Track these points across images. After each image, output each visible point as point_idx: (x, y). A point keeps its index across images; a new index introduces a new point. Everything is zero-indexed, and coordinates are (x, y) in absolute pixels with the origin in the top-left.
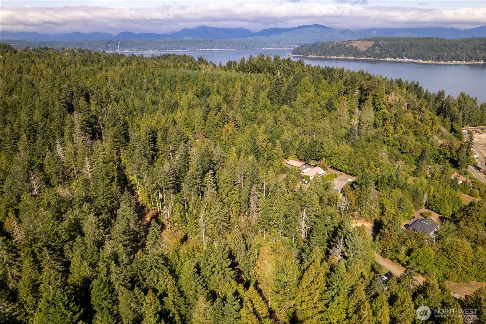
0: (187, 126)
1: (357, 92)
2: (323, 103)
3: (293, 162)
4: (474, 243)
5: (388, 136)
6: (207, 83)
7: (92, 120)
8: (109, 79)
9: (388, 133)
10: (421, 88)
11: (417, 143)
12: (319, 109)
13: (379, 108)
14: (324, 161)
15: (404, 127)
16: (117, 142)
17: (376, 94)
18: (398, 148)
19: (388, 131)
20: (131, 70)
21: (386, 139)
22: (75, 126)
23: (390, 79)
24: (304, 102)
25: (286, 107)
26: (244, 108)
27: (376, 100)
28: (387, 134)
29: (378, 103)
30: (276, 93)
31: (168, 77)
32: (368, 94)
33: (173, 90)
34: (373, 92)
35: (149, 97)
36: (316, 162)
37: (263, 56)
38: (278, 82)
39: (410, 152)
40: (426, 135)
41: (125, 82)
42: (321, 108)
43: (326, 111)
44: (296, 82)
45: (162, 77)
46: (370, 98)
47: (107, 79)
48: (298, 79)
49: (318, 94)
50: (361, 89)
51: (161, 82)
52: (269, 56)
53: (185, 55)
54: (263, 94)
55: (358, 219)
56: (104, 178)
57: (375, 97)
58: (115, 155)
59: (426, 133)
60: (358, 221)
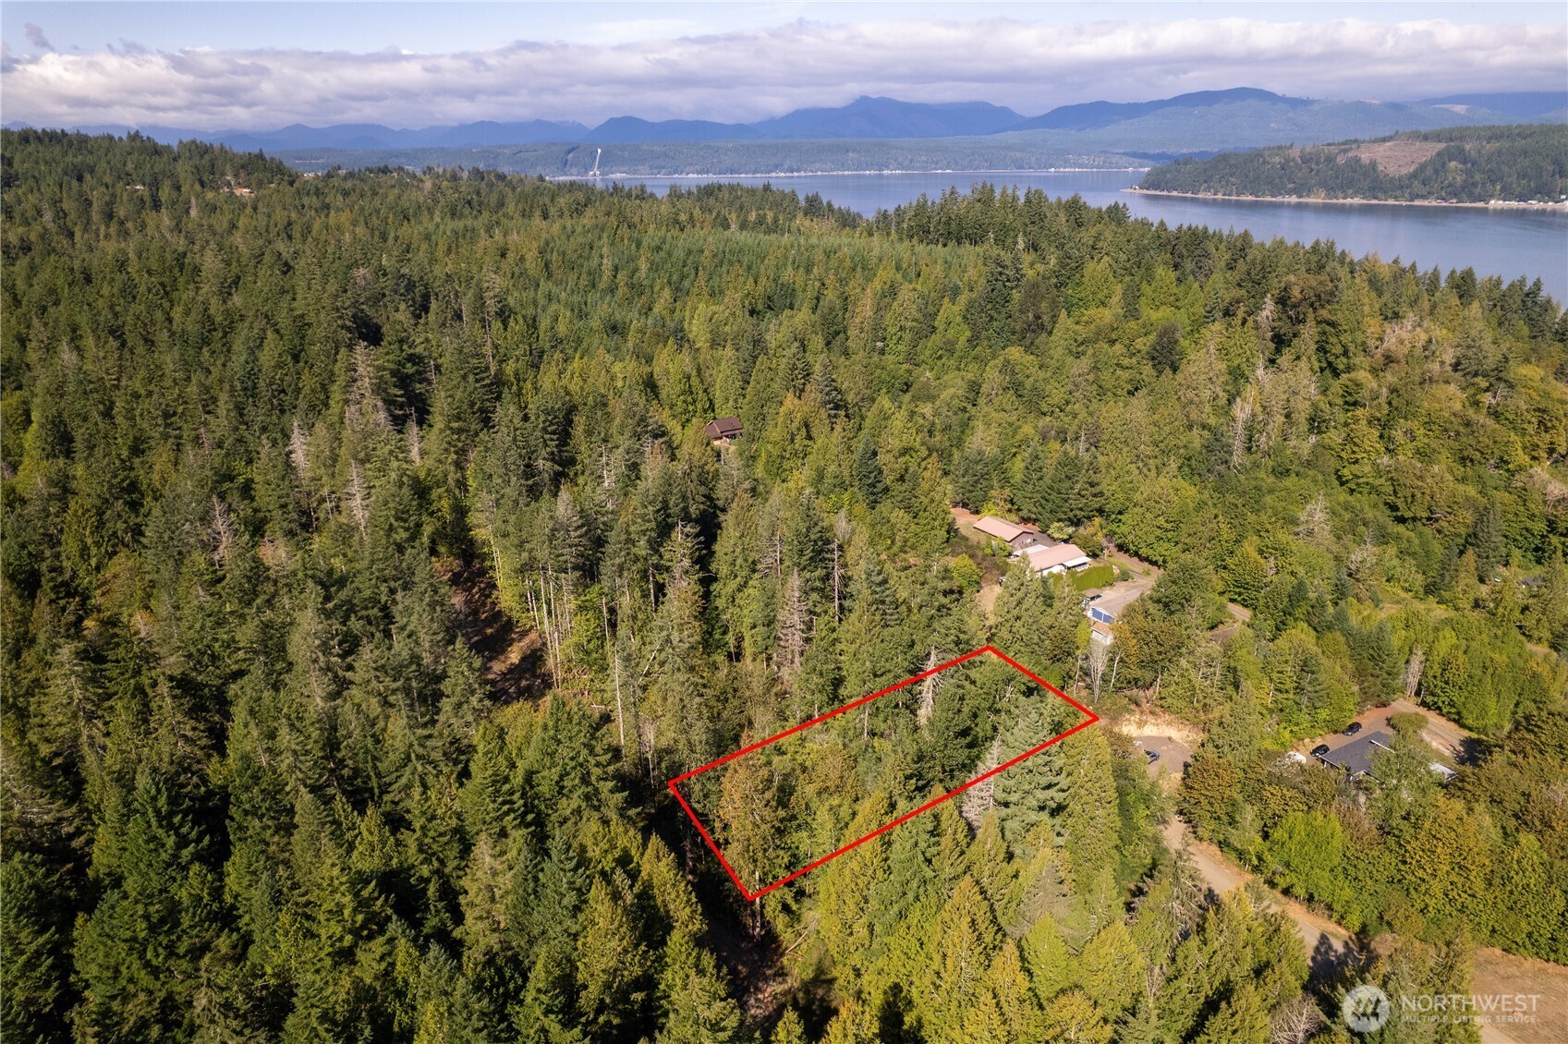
0: (690, 399)
1: (1268, 309)
2: (1143, 344)
3: (995, 526)
4: (1513, 823)
5: (1356, 462)
6: (788, 274)
7: (410, 369)
8: (510, 256)
9: (1355, 449)
10: (1549, 301)
11: (1461, 488)
12: (1126, 362)
13: (1341, 367)
14: (1094, 528)
15: (1422, 431)
16: (460, 431)
17: (1334, 318)
18: (1386, 504)
19: (1355, 444)
20: (579, 229)
21: (1346, 472)
22: (359, 383)
23: (1430, 271)
24: (1080, 339)
25: (1015, 353)
26: (882, 352)
27: (1331, 340)
28: (1354, 452)
29: (1338, 350)
30: (989, 306)
31: (679, 253)
32: (1301, 317)
33: (679, 292)
34: (1324, 313)
35: (602, 310)
36: (1071, 530)
37: (992, 191)
38: (1001, 274)
39: (1429, 519)
40: (1507, 463)
41: (553, 267)
42: (1134, 360)
43: (1148, 370)
44: (1069, 271)
45: (662, 254)
46: (1309, 332)
47: (503, 255)
48: (1074, 265)
49: (1132, 312)
50: (1282, 301)
51: (654, 268)
52: (1010, 191)
53: (767, 188)
54: (951, 311)
55: (1152, 713)
56: (391, 525)
57: (1328, 328)
58: (452, 468)
59: (1506, 458)
60: (1151, 719)
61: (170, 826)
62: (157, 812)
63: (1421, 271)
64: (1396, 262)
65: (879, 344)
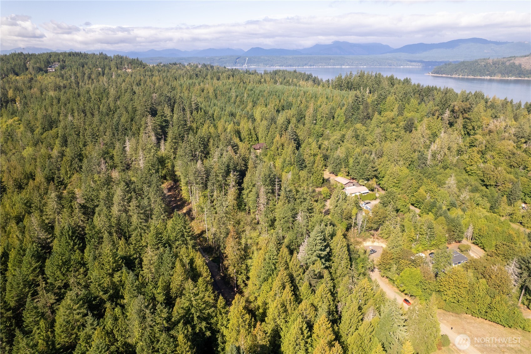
0: (250, 137)
1: (447, 113)
2: (402, 124)
3: (341, 179)
5: (472, 165)
6: (290, 99)
7: (164, 124)
8: (205, 91)
9: (472, 161)
11: (508, 176)
12: (396, 130)
13: (472, 133)
14: (373, 182)
15: (497, 156)
16: (175, 143)
17: (469, 117)
18: (481, 180)
19: (472, 159)
20: (228, 83)
21: (468, 168)
22: (148, 128)
24: (381, 122)
25: (359, 126)
26: (316, 124)
27: (468, 124)
28: (471, 162)
29: (471, 128)
30: (352, 110)
31: (257, 92)
32: (458, 116)
33: (255, 104)
34: (466, 115)
35: (229, 109)
36: (366, 182)
37: (364, 73)
38: (357, 100)
39: (496, 185)
40: (527, 168)
41: (218, 96)
42: (399, 129)
43: (403, 132)
44: (382, 99)
45: (252, 92)
46: (460, 121)
47: (203, 91)
48: (383, 97)
49: (401, 113)
50: (453, 111)
51: (249, 96)
52: (370, 73)
53: (295, 71)
54: (340, 112)
55: (377, 238)
56: (150, 168)
57: (467, 121)
58: (172, 154)
59: (527, 166)
60: (377, 240)
61: (72, 239)
62: (69, 235)
63: (514, 103)
64: (506, 99)
65: (315, 122)
